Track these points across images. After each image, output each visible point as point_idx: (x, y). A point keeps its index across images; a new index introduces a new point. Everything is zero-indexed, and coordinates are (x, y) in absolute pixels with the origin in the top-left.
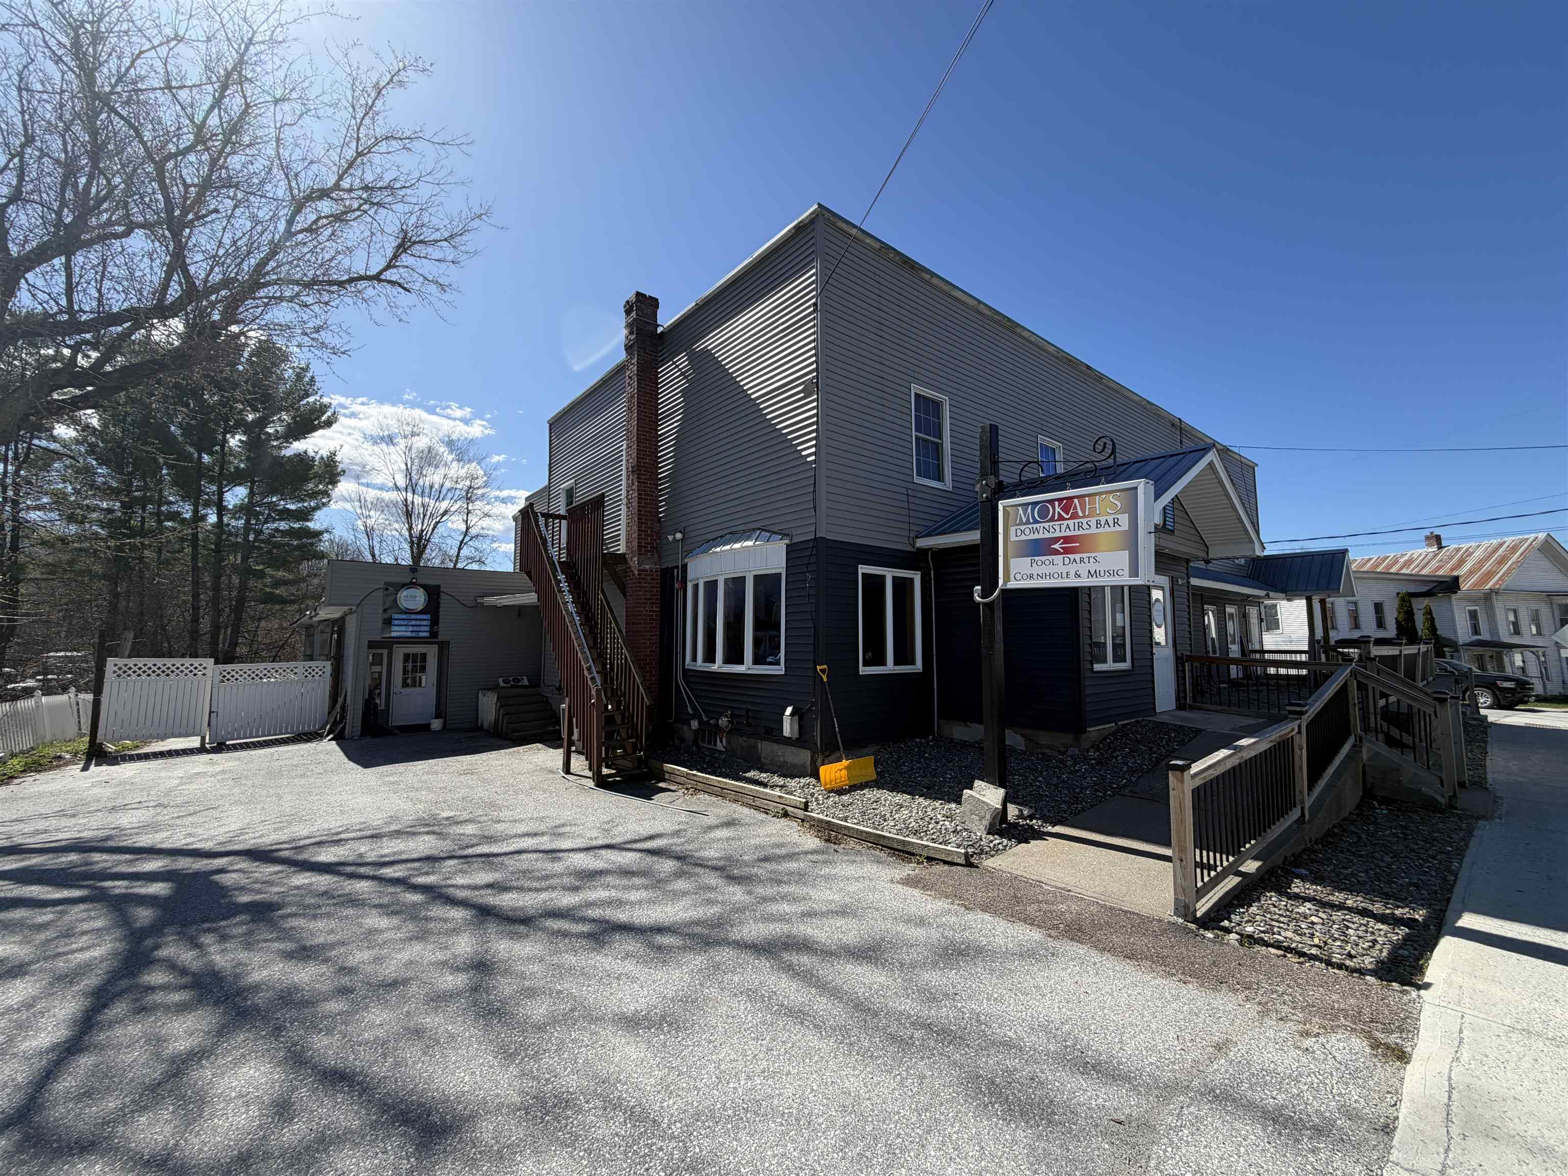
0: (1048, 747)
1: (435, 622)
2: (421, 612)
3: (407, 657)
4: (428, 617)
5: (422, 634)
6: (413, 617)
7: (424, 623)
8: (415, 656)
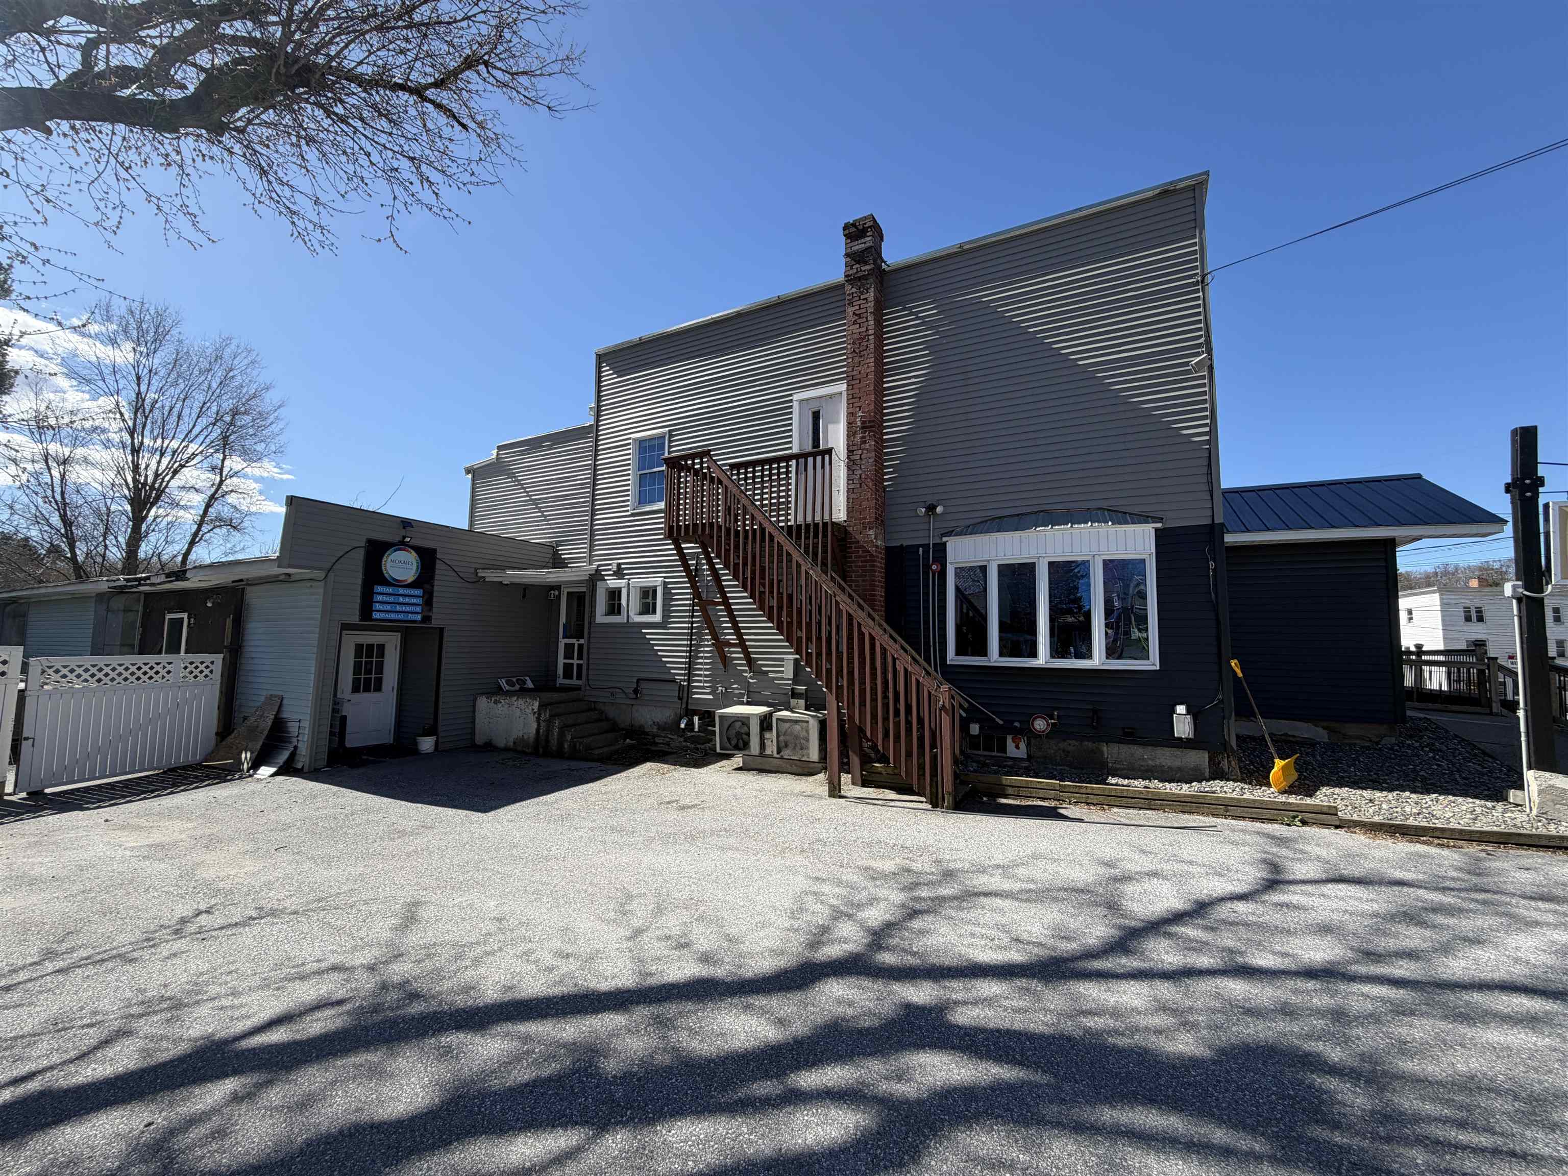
0: (1358, 738)
1: (428, 602)
2: (410, 586)
3: (359, 648)
4: (418, 592)
5: (411, 617)
6: (401, 591)
7: (414, 601)
8: (370, 647)
